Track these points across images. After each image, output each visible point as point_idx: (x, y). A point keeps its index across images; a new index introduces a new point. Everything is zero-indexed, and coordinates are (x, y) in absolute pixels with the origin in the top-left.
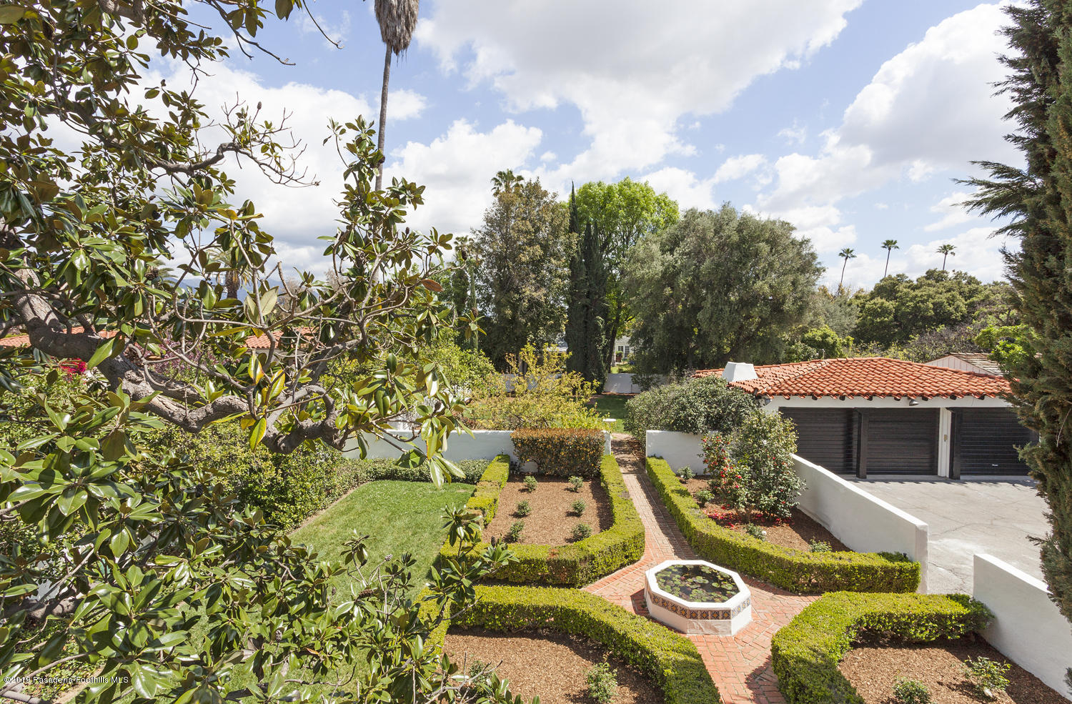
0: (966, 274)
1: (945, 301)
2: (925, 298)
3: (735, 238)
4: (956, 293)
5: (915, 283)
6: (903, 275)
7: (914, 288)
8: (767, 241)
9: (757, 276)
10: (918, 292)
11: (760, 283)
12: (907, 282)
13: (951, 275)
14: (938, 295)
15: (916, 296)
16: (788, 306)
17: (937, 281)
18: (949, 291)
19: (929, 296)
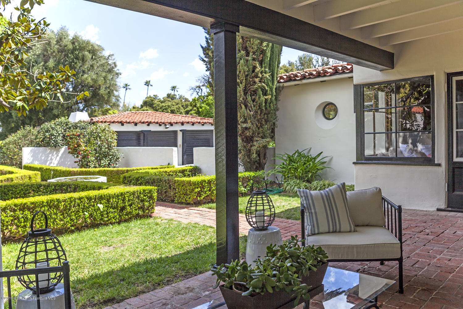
0: (184, 96)
1: (175, 109)
2: (167, 107)
3: (71, 47)
4: (180, 105)
5: (162, 100)
6: (156, 95)
7: (162, 102)
8: (89, 51)
9: (84, 72)
10: (163, 104)
11: (86, 76)
12: (158, 99)
13: (178, 97)
14: (173, 106)
15: (163, 106)
16: (102, 91)
17: (172, 100)
18: (177, 104)
19: (168, 106)
